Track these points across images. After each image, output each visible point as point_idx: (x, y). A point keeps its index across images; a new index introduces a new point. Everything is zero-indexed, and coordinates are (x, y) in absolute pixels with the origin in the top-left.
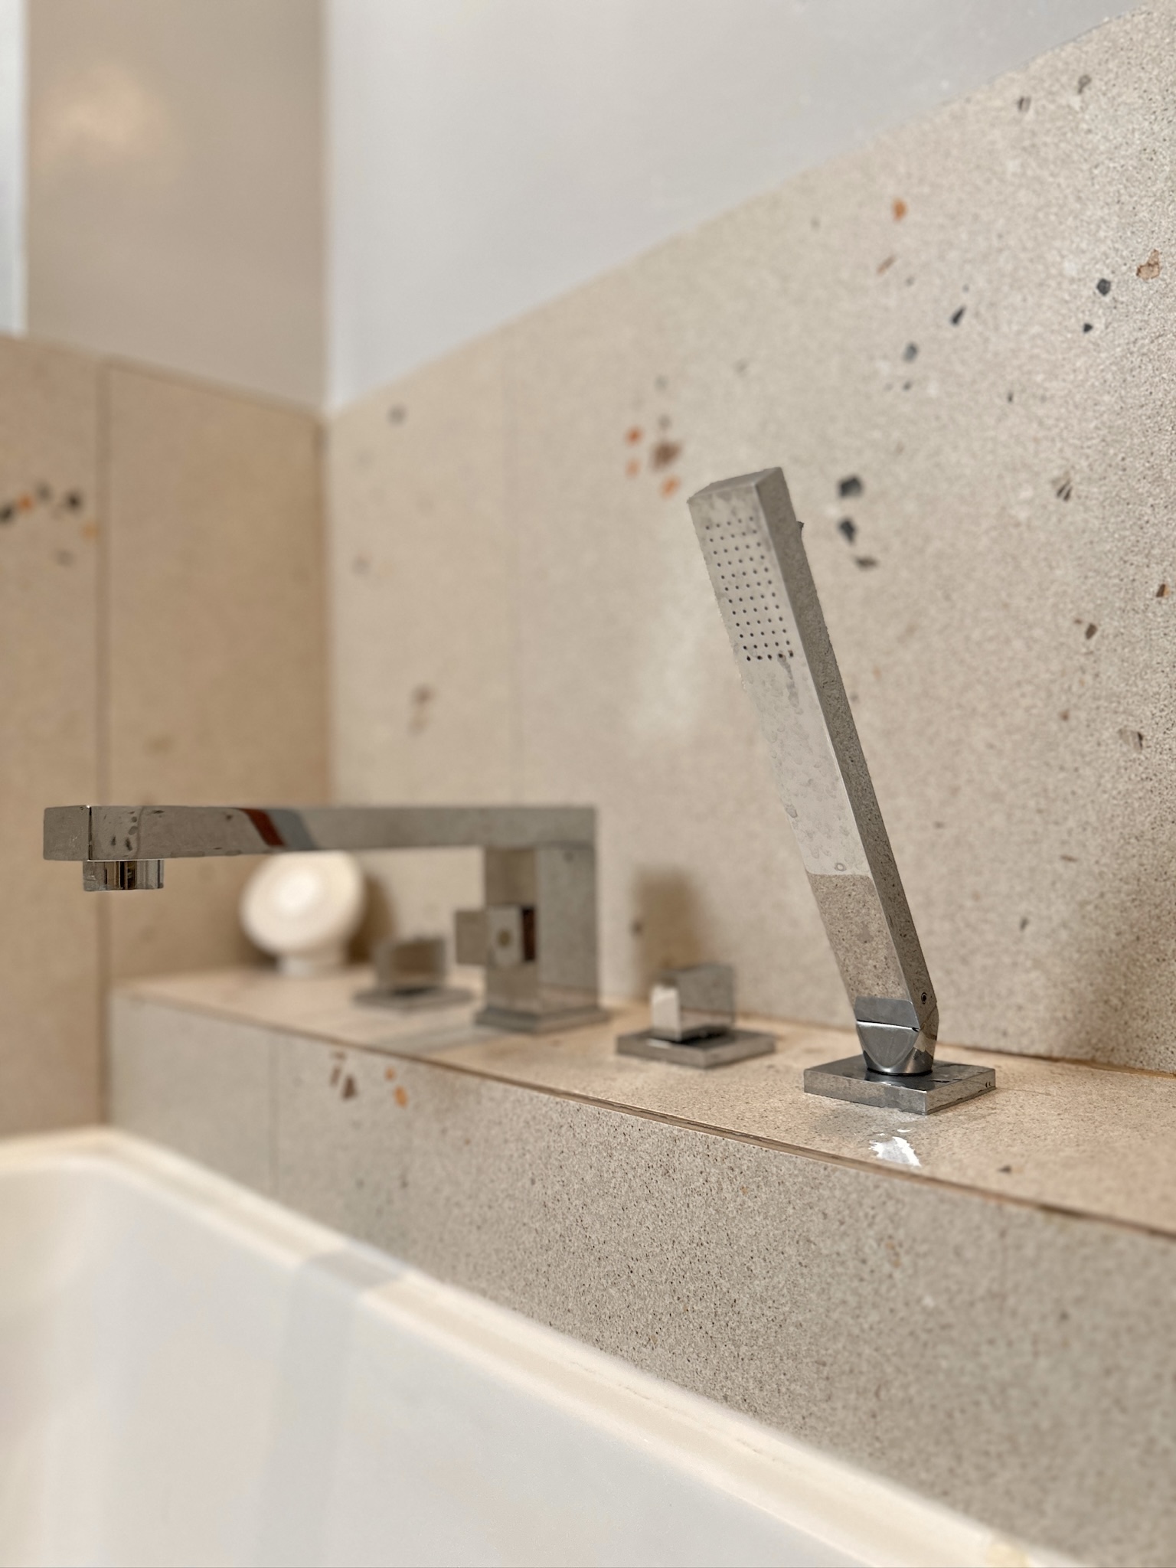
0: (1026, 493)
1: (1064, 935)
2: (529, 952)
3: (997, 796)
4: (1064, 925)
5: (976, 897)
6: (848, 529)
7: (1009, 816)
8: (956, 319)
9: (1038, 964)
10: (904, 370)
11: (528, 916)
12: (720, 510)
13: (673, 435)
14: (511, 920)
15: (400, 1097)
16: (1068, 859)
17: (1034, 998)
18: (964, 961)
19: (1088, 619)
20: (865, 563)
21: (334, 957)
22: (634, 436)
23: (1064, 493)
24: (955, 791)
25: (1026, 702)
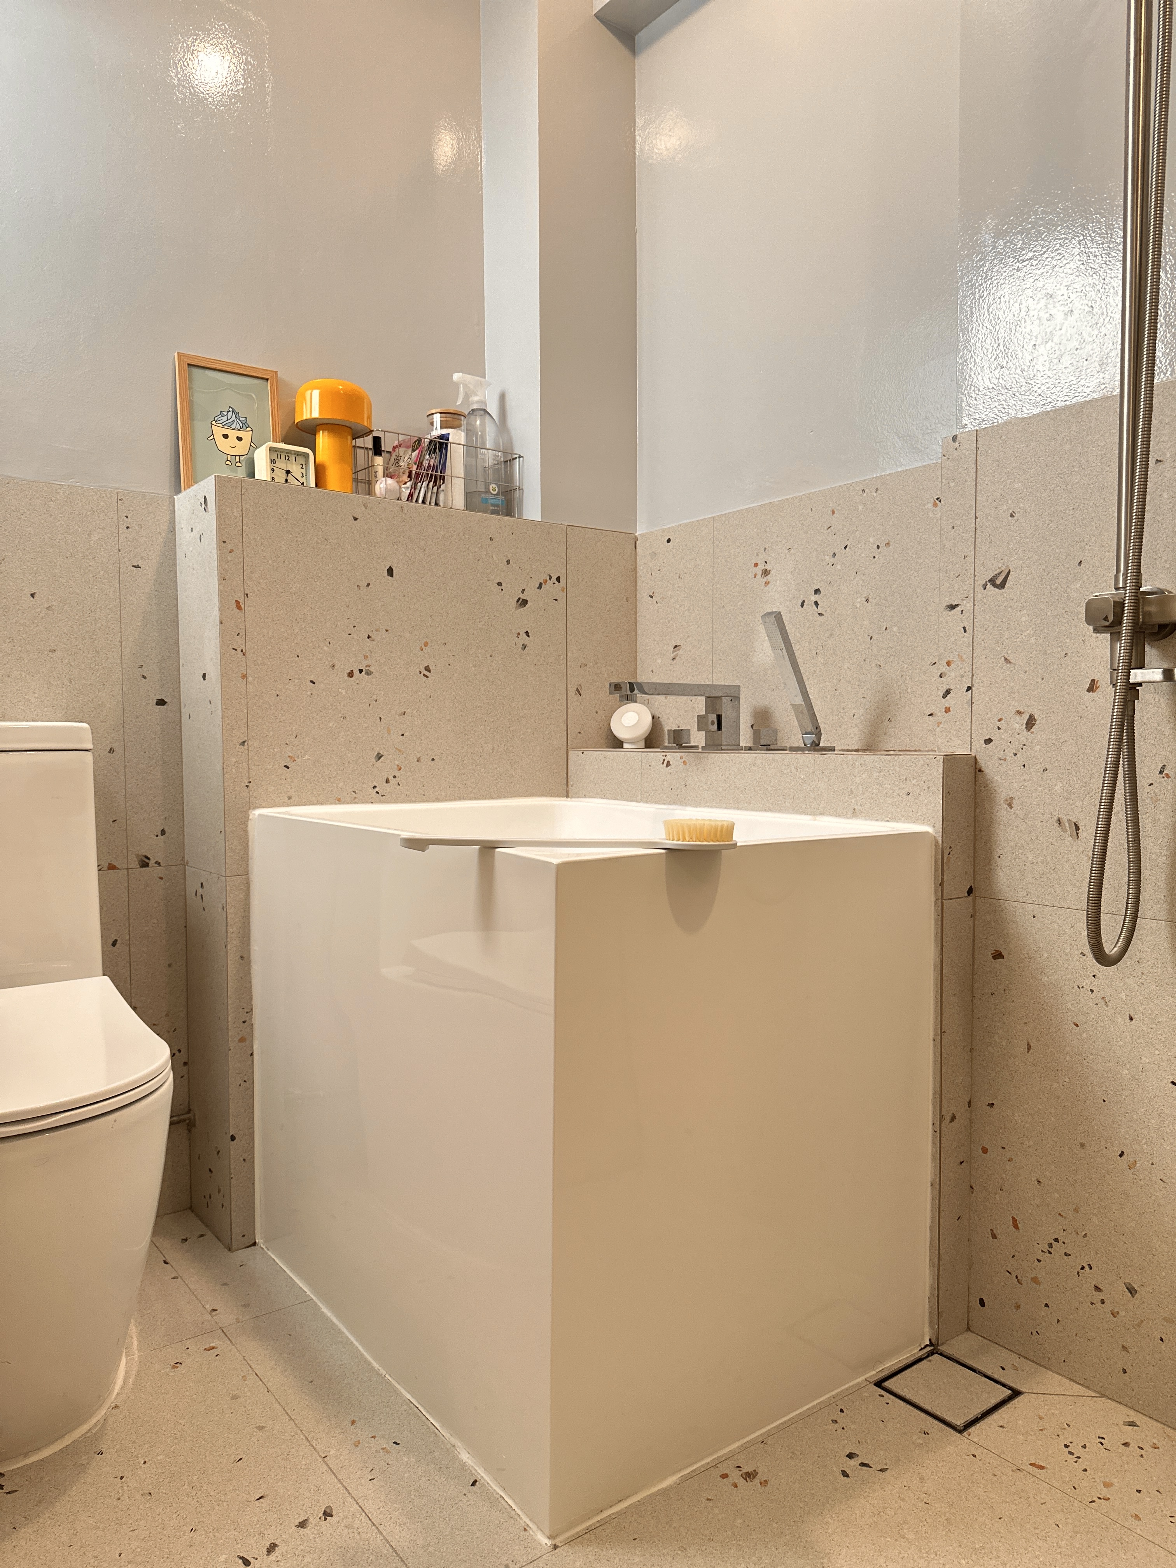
0: (859, 600)
1: (862, 718)
2: (719, 727)
3: (849, 682)
4: (862, 715)
5: (843, 709)
6: (816, 603)
7: (852, 687)
8: (845, 548)
9: (856, 726)
10: (833, 560)
11: (719, 718)
12: (767, 620)
13: (768, 567)
14: (714, 717)
15: (685, 763)
16: (864, 698)
17: (855, 735)
18: (840, 727)
19: (871, 635)
20: (820, 614)
21: (642, 744)
22: (756, 565)
23: (867, 601)
24: (840, 680)
25: (856, 656)
